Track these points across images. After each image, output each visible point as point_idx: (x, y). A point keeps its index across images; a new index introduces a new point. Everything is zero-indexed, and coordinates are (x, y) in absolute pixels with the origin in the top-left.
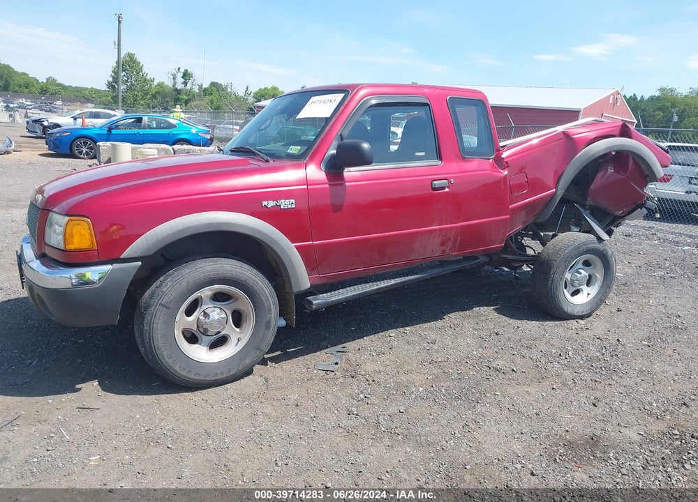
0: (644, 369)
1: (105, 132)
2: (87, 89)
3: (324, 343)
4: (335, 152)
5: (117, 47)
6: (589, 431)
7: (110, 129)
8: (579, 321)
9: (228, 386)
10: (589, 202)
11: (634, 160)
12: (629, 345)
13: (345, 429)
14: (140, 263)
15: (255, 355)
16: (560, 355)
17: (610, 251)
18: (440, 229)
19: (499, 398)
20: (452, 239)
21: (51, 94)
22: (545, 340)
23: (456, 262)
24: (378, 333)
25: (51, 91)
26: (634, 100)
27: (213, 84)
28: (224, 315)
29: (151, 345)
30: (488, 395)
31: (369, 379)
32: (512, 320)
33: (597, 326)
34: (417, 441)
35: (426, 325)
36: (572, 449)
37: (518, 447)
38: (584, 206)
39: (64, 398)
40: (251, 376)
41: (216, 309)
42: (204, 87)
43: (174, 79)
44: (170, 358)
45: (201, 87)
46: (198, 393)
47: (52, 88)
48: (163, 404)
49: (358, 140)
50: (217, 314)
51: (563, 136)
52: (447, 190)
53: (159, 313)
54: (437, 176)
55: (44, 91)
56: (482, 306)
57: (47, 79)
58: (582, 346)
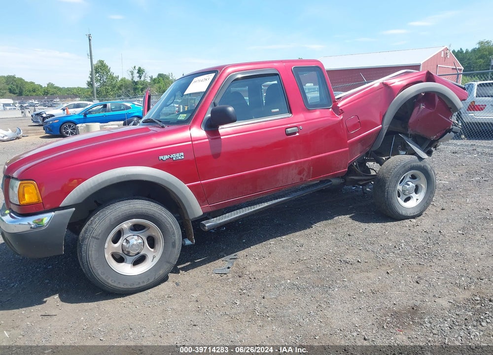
0: (458, 252)
1: (82, 117)
2: (75, 88)
3: (222, 254)
4: (210, 115)
5: (89, 57)
6: (411, 303)
7: (85, 115)
8: (412, 220)
9: (149, 291)
10: (410, 132)
11: (439, 98)
12: (448, 235)
13: (229, 316)
14: (74, 209)
15: (167, 267)
16: (395, 247)
17: (429, 166)
18: (296, 163)
19: (346, 283)
20: (306, 169)
21: (51, 95)
22: (384, 237)
23: (313, 185)
24: (262, 242)
25: (51, 92)
26: (461, 53)
27: (160, 75)
28: (140, 241)
29: (89, 267)
30: (338, 282)
31: (251, 277)
32: (362, 224)
33: (425, 222)
34: (282, 321)
35: (297, 233)
36: (397, 318)
37: (356, 319)
38: (407, 135)
39: (32, 309)
40: (166, 282)
41: (134, 236)
42: (154, 77)
43: (132, 74)
44: (104, 274)
45: (151, 78)
46: (127, 298)
47: (51, 91)
48: (101, 308)
49: (225, 106)
50: (135, 240)
51: (383, 86)
52: (297, 134)
53: (91, 243)
54: (289, 125)
55: (46, 93)
56: (340, 215)
57: (48, 85)
58: (413, 239)
